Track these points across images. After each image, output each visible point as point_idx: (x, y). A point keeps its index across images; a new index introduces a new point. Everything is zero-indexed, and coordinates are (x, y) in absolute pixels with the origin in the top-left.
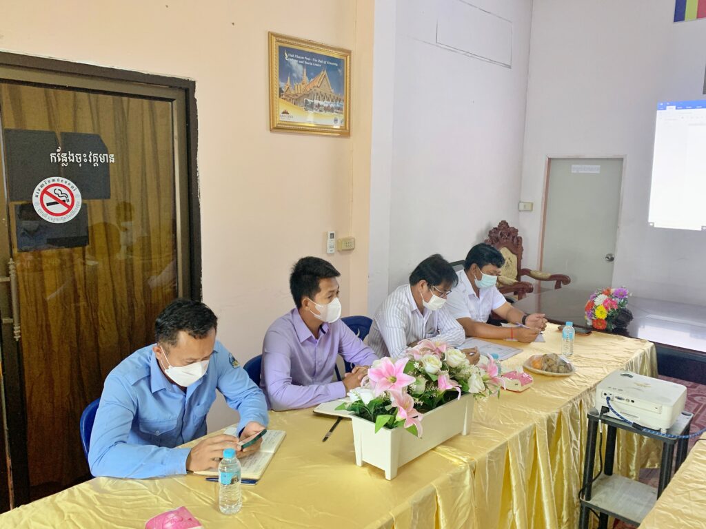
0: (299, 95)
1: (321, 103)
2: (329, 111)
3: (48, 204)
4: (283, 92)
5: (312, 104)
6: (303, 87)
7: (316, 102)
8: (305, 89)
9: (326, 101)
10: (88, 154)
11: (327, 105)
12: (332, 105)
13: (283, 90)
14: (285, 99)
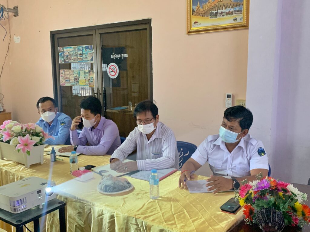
0: (206, 10)
1: (224, 11)
2: (230, 14)
3: (111, 72)
4: (195, 11)
5: (216, 13)
6: (209, 5)
7: (220, 11)
8: (211, 5)
9: (227, 9)
10: (120, 54)
11: (228, 11)
12: (232, 10)
13: (195, 10)
14: (196, 15)
